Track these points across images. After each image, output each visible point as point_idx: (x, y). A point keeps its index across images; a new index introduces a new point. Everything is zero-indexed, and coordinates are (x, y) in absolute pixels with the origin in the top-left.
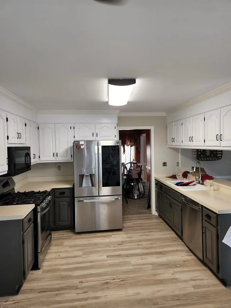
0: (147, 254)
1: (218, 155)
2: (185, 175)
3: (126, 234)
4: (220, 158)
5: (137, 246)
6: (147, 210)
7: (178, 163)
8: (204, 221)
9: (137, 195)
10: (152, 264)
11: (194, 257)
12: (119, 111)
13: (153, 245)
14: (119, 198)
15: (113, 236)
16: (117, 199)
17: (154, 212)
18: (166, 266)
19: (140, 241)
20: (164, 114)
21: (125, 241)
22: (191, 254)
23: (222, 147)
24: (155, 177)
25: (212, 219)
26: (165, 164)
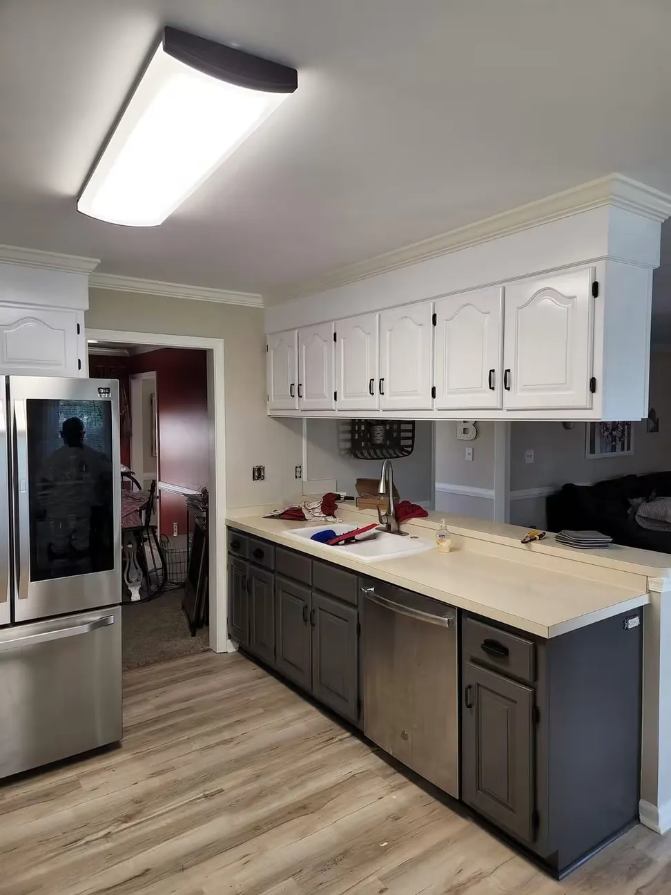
0: (256, 829)
1: (403, 442)
2: (330, 505)
3: (143, 758)
4: (409, 449)
5: (205, 805)
6: (193, 640)
7: (298, 470)
8: (467, 663)
9: (138, 588)
10: (293, 871)
11: (414, 790)
12: (99, 261)
13: (266, 781)
14: (112, 620)
15: (86, 784)
16: (103, 623)
17: (222, 640)
18: (344, 860)
19: (209, 775)
20: (254, 300)
21: (149, 795)
22: (401, 779)
23: (508, 410)
24: (226, 520)
25: (513, 657)
26: (258, 473)
